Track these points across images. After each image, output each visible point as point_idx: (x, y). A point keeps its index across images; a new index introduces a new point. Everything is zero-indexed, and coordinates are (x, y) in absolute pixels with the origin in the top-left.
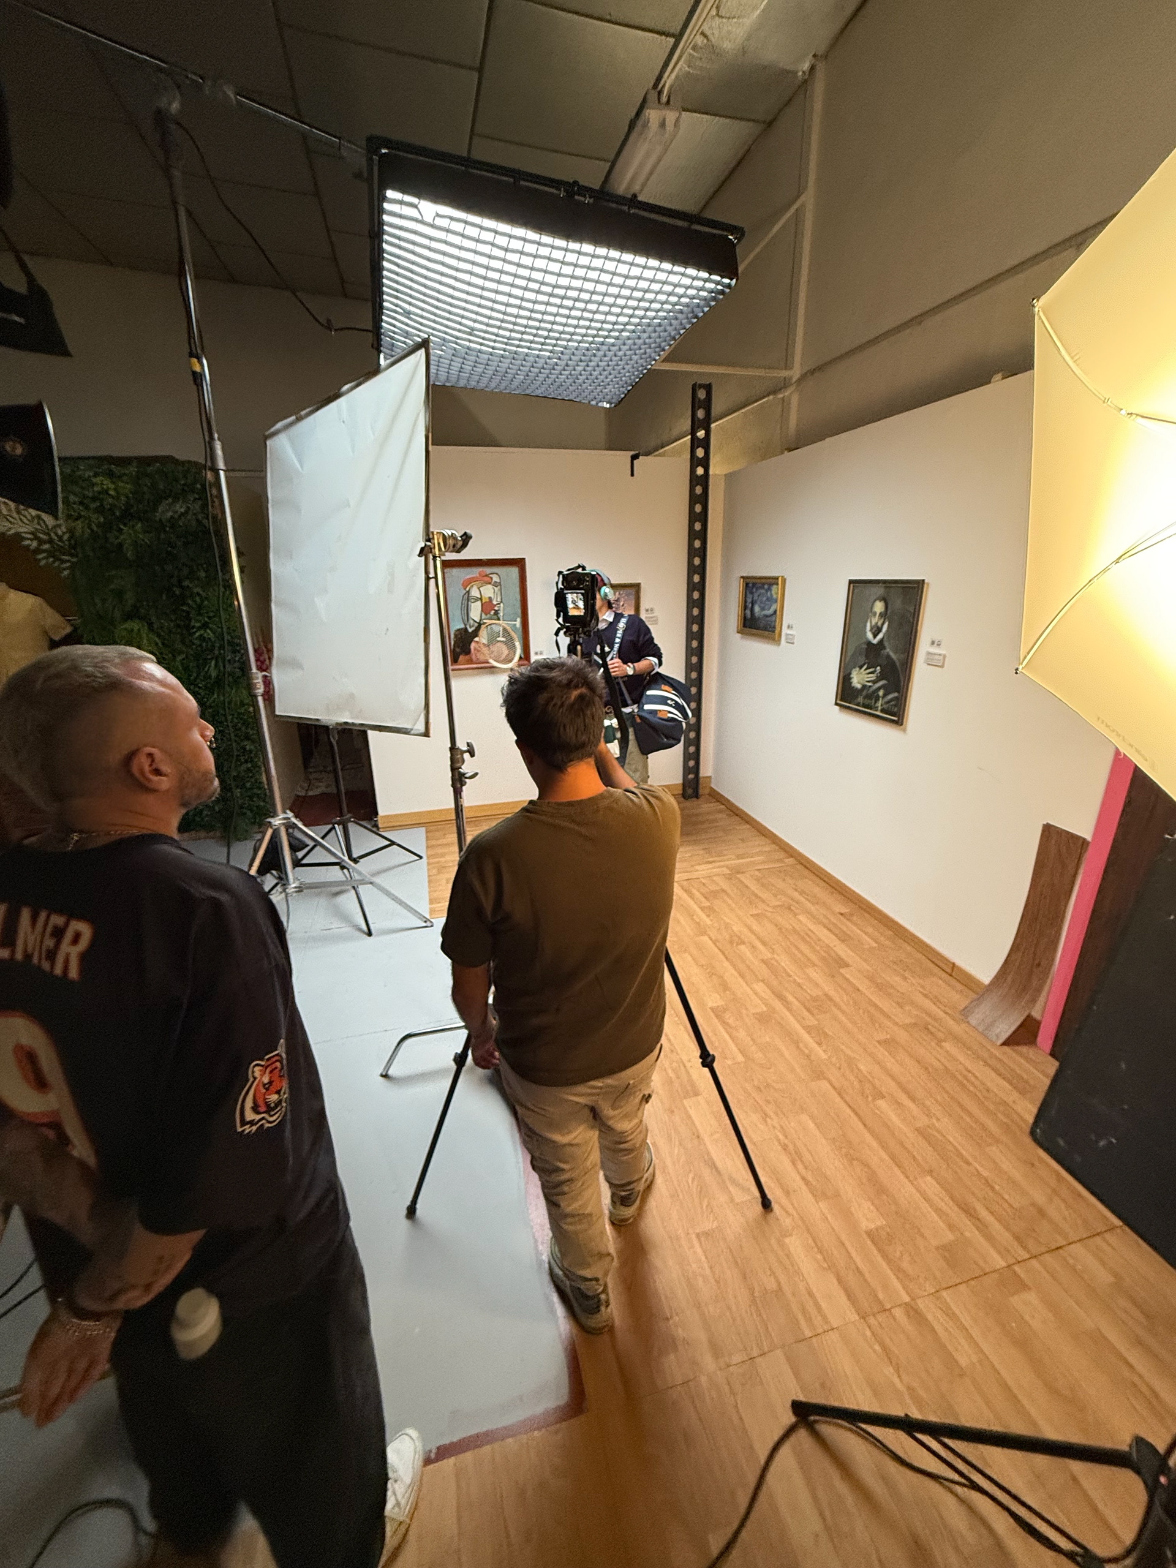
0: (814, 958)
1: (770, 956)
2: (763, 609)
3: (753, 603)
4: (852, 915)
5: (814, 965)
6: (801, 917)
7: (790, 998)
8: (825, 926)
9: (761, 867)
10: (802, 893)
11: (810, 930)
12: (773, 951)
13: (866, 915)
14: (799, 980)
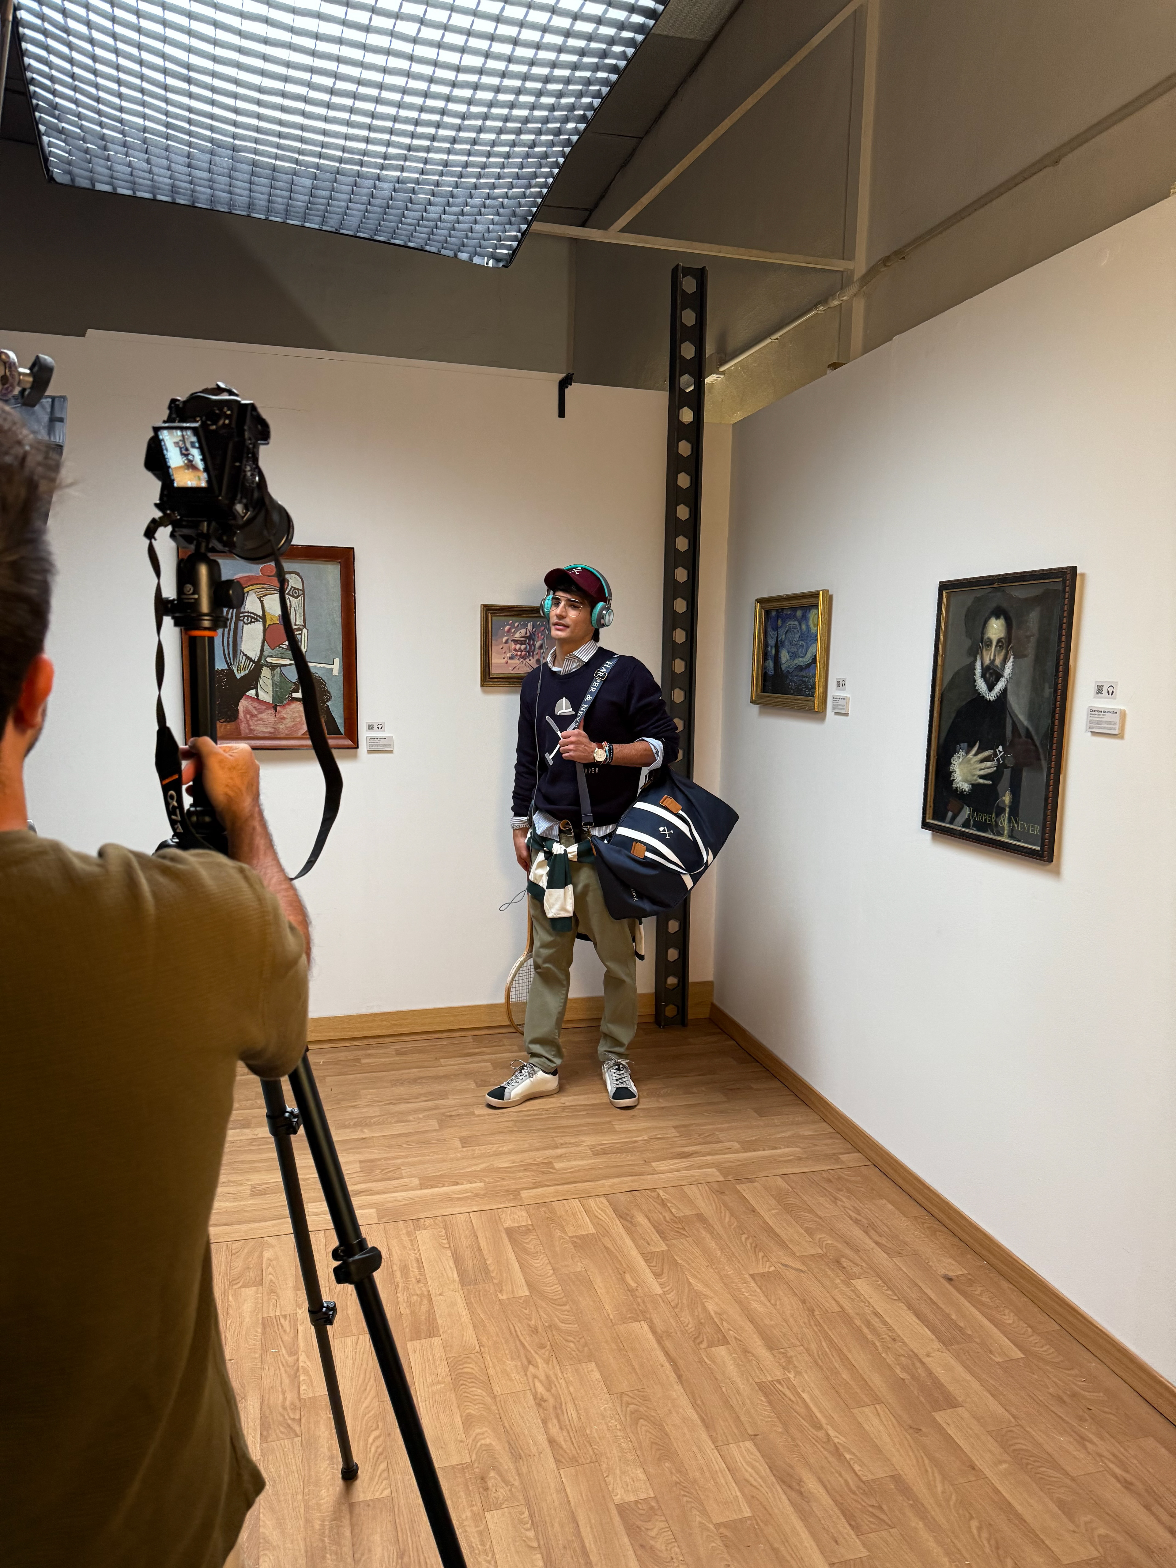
0: (877, 1381)
1: (779, 1374)
2: (794, 656)
3: (777, 648)
4: (971, 1282)
5: (877, 1400)
6: (861, 1285)
7: (812, 1485)
8: (910, 1307)
9: (789, 1171)
10: (869, 1228)
11: (877, 1314)
12: (788, 1363)
13: (1005, 1284)
14: (838, 1439)
